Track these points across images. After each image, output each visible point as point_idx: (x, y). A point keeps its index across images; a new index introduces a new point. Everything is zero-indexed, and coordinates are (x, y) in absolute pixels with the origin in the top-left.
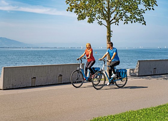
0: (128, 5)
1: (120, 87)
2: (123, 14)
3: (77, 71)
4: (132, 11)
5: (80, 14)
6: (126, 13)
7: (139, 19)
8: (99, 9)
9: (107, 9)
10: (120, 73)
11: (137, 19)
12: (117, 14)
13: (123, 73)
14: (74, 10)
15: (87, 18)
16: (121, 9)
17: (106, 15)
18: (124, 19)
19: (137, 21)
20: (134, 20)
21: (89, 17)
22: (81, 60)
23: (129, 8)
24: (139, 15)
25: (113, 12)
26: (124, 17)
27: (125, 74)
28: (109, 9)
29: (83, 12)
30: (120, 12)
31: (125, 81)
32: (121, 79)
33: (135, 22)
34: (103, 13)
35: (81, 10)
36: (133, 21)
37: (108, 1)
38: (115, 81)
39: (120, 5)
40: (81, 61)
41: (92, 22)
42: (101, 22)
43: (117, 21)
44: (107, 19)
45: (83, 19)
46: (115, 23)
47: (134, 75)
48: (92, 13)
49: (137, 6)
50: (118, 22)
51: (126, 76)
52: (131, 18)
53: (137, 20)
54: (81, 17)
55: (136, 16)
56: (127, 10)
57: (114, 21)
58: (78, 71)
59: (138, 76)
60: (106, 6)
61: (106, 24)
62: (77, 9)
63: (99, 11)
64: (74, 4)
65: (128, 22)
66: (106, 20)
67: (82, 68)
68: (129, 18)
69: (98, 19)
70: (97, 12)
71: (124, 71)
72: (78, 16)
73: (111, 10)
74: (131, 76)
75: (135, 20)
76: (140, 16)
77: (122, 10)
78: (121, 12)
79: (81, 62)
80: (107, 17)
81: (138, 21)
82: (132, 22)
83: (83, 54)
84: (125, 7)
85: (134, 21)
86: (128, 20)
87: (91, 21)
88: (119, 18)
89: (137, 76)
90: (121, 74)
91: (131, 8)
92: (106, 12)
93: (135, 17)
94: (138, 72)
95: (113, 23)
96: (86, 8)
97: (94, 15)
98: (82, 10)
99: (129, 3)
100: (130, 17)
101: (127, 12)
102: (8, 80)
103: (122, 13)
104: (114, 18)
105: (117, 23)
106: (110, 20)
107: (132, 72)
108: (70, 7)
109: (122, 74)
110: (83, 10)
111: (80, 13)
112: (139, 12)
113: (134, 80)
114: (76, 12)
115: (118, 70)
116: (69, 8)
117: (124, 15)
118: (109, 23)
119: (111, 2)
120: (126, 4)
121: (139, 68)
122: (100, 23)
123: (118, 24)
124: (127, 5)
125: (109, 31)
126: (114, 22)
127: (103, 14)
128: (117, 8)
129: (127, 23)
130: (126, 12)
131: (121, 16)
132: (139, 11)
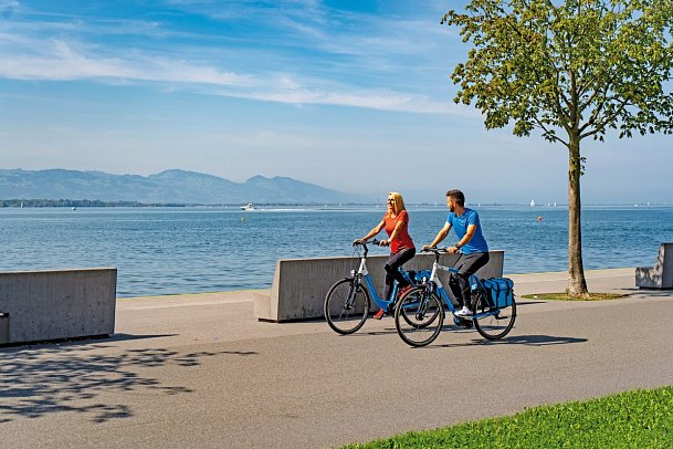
0: (632, 83)
1: (491, 339)
2: (616, 109)
3: (347, 280)
4: (642, 100)
5: (493, 111)
6: (625, 107)
7: (664, 122)
8: (547, 95)
9: (569, 97)
10: (489, 291)
11: (657, 123)
12: (599, 110)
13: (499, 291)
14: (475, 100)
15: (513, 123)
16: (610, 93)
17: (567, 113)
18: (620, 121)
19: (658, 129)
20: (650, 124)
21: (519, 119)
22: (365, 246)
23: (636, 92)
24: (666, 112)
25: (588, 103)
26: (619, 117)
27: (507, 294)
28: (576, 97)
29: (500, 106)
30: (607, 104)
31: (509, 319)
32: (495, 311)
33: (652, 132)
34: (559, 107)
35: (495, 99)
36: (647, 129)
37: (573, 74)
38: (475, 320)
39: (609, 83)
40: (364, 251)
41: (527, 133)
42: (552, 132)
43: (600, 127)
44: (569, 124)
45: (500, 124)
46: (593, 136)
47: (649, 285)
48: (527, 106)
49: (660, 85)
50: (603, 132)
51: (510, 301)
52: (641, 120)
53: (660, 124)
54: (496, 120)
55: (656, 113)
56: (629, 97)
57: (590, 129)
58: (351, 280)
59: (662, 289)
60: (566, 87)
61: (566, 137)
62: (484, 98)
63: (548, 102)
64: (474, 84)
65: (632, 130)
66: (567, 128)
67: (366, 273)
68: (634, 119)
69: (543, 124)
70: (542, 105)
71: (503, 286)
72: (485, 115)
73: (581, 98)
74: (641, 288)
75: (654, 126)
76: (669, 114)
77: (616, 98)
78: (610, 103)
79: (365, 254)
80: (570, 117)
81: (663, 129)
82: (643, 132)
83: (378, 228)
84: (623, 90)
85: (651, 128)
86: (633, 126)
87: (523, 130)
88: (604, 120)
89: (658, 289)
90: (494, 294)
91: (639, 92)
92: (568, 103)
93: (653, 117)
94: (663, 276)
95: (586, 135)
96: (508, 92)
97: (533, 113)
98: (498, 99)
99: (636, 78)
100: (637, 117)
101: (629, 102)
102: (293, 296)
103: (613, 106)
104: (592, 122)
105: (599, 134)
106: (580, 127)
107: (642, 274)
108: (463, 91)
109: (498, 296)
110: (502, 101)
111: (492, 107)
112: (665, 103)
113: (649, 299)
114: (480, 105)
115: (483, 281)
116: (460, 95)
117: (619, 112)
118: (576, 134)
119: (581, 74)
120: (624, 80)
121: (664, 265)
122: (551, 137)
123: (601, 138)
124: (628, 83)
125: (576, 159)
126: (591, 133)
127: (560, 111)
128: (597, 91)
129: (629, 134)
130: (625, 103)
131: (611, 113)
132: (664, 100)
